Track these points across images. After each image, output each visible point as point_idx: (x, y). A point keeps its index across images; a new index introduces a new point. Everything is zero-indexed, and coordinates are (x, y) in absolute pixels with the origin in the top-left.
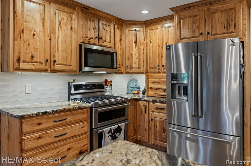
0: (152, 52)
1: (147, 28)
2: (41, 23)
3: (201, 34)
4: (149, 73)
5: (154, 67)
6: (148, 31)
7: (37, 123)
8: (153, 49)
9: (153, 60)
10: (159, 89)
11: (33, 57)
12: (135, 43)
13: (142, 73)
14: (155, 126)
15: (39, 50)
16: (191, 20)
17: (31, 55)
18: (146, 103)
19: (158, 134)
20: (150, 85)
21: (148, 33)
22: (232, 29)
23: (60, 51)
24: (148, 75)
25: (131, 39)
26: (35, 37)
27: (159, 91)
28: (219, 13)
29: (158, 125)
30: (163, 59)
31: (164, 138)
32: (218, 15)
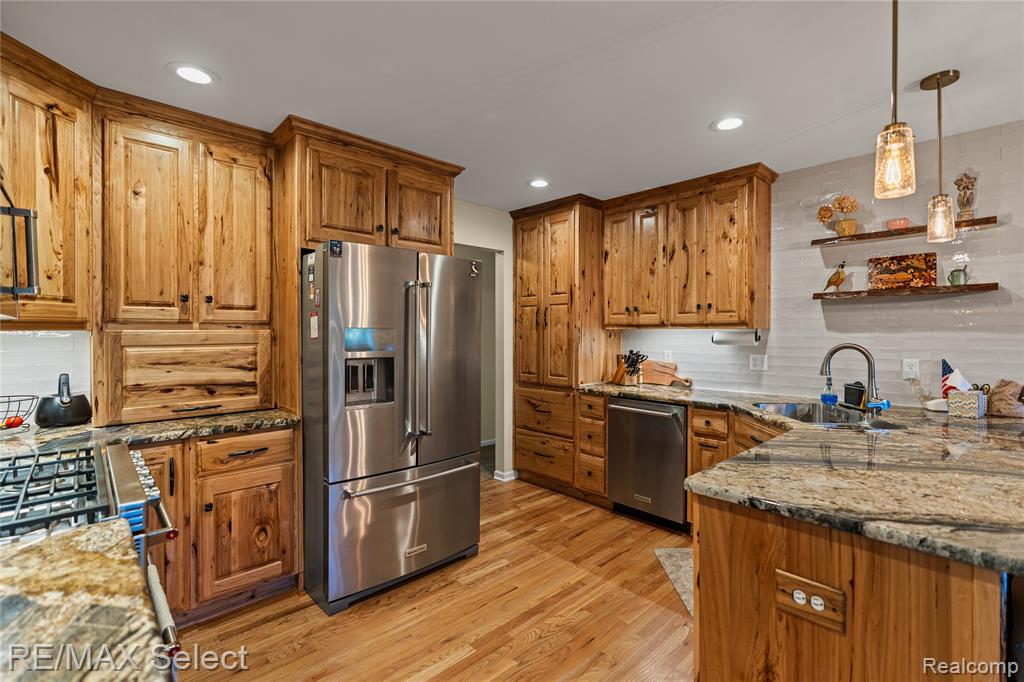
0: (147, 238)
1: (113, 128)
3: (380, 228)
4: (126, 322)
6: (121, 141)
9: (149, 273)
10: (183, 386)
12: (47, 171)
16: (352, 182)
20: (132, 377)
27: (184, 394)
28: (415, 193)
29: (235, 516)
30: (207, 274)
31: (262, 551)
32: (412, 195)
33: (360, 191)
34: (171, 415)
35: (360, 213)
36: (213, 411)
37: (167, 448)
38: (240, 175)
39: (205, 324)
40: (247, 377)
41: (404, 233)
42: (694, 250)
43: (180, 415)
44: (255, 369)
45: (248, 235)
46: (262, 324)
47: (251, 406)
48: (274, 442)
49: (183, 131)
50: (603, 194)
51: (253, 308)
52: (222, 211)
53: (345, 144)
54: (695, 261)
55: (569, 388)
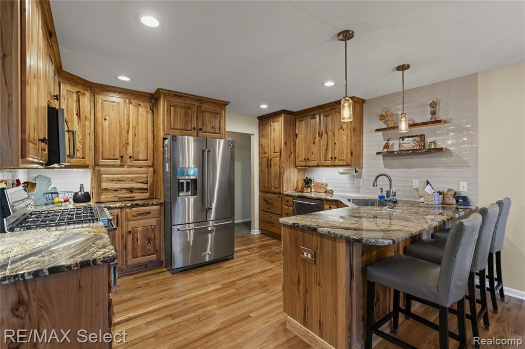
0: (109, 135)
1: (97, 97)
3: (194, 128)
4: (102, 166)
5: (112, 157)
6: (100, 101)
8: (109, 131)
9: (110, 148)
10: (122, 189)
12: (77, 114)
13: (87, 167)
14: (135, 240)
16: (183, 111)
20: (104, 185)
21: (99, 105)
22: (218, 131)
25: (70, 106)
27: (122, 192)
28: (209, 114)
29: (139, 237)
30: (130, 148)
31: (149, 250)
32: (207, 115)
33: (186, 114)
34: (117, 199)
35: (186, 123)
36: (132, 199)
37: (116, 210)
38: (142, 110)
39: (129, 166)
40: (145, 186)
41: (204, 130)
42: (330, 133)
43: (120, 200)
44: (147, 183)
45: (144, 132)
46: (150, 166)
47: (146, 197)
48: (154, 210)
49: (121, 95)
50: (295, 110)
51: (147, 160)
52: (135, 124)
53: (180, 97)
54: (330, 138)
55: (280, 193)
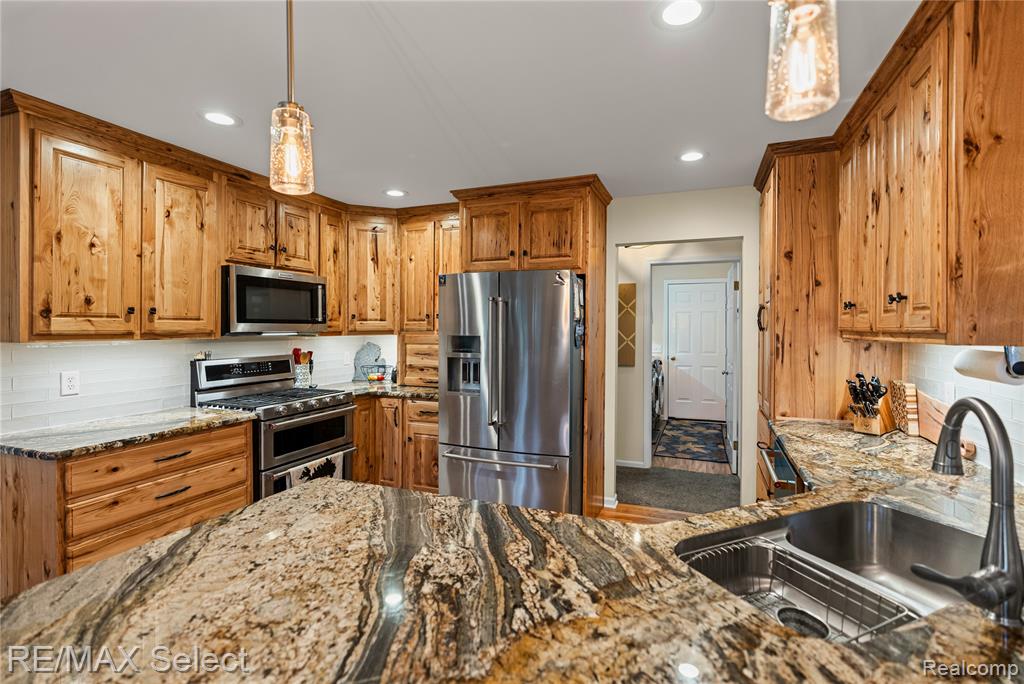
0: (415, 283)
1: (404, 227)
2: (113, 216)
3: (512, 253)
4: (407, 331)
5: (418, 317)
6: (406, 233)
7: (107, 468)
8: (415, 277)
9: (415, 303)
10: (428, 368)
11: (88, 301)
12: (372, 259)
13: (391, 332)
14: (418, 453)
15: (106, 284)
16: (493, 222)
17: (83, 298)
18: (397, 403)
19: (423, 470)
20: (410, 360)
21: (405, 239)
22: (566, 250)
23: (168, 286)
24: (404, 337)
25: (362, 249)
26: (94, 250)
27: (428, 372)
28: (545, 215)
29: (423, 451)
33: (498, 228)
41: (534, 252)
42: (895, 190)
49: (430, 218)
53: (490, 195)
54: (895, 211)
